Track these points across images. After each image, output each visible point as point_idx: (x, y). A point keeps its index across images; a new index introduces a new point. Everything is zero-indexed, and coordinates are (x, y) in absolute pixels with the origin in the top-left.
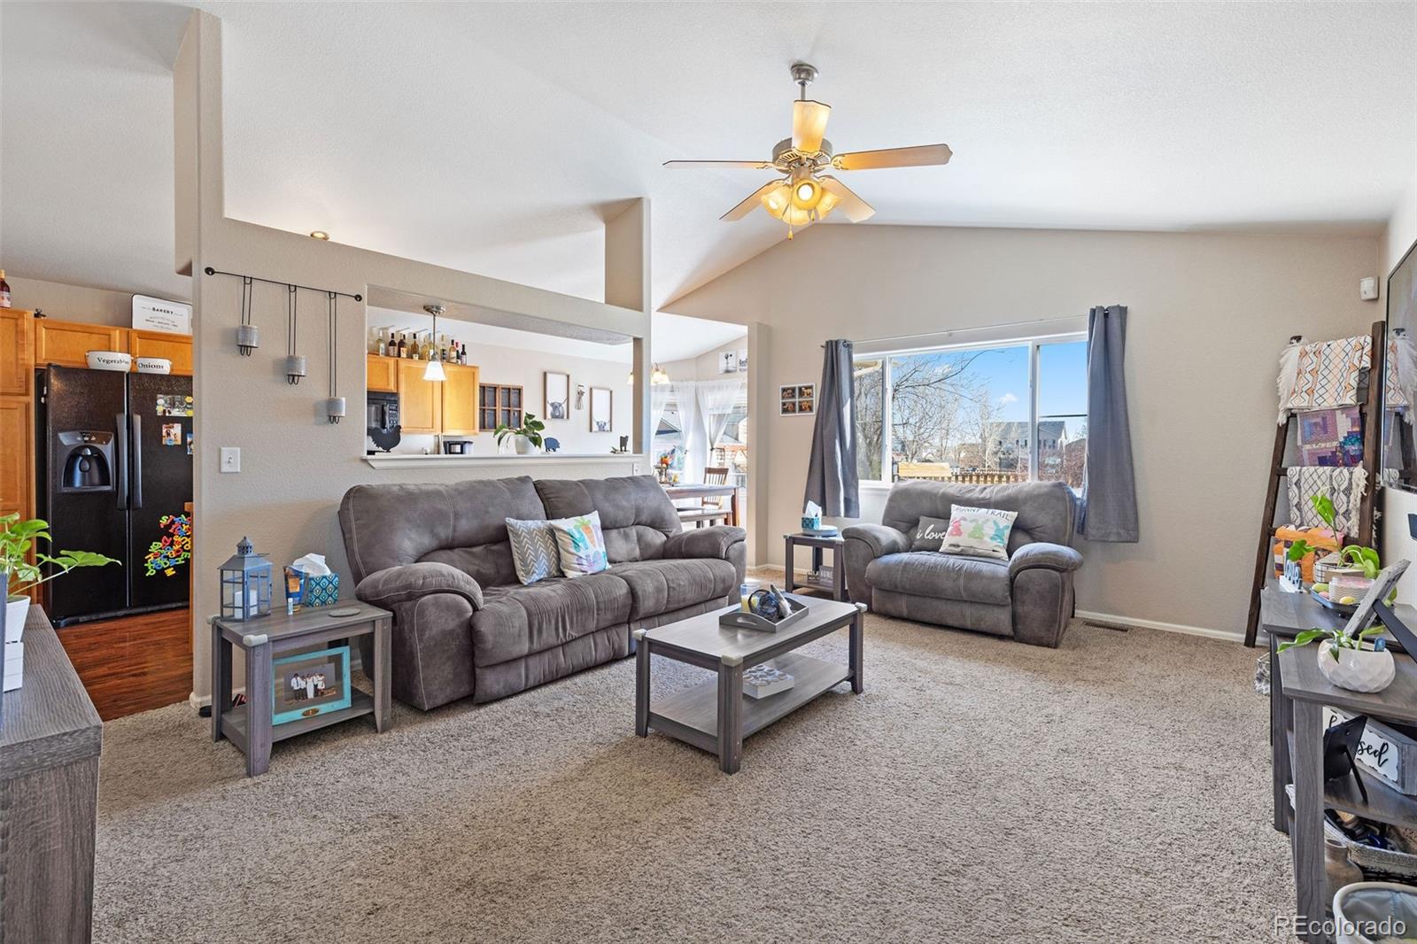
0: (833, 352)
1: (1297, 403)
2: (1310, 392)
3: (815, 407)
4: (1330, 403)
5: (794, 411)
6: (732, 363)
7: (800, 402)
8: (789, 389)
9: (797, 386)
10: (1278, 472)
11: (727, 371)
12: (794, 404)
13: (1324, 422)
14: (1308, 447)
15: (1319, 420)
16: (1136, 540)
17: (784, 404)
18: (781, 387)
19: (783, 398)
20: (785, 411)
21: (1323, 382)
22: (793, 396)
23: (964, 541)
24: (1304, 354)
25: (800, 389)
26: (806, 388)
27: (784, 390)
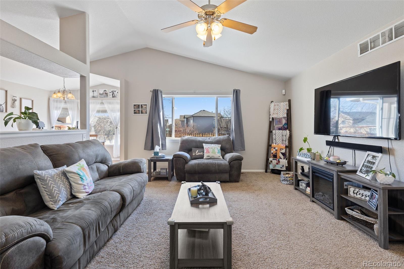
0: (156, 94)
1: (275, 116)
2: (277, 114)
3: (148, 112)
4: (281, 116)
5: (139, 113)
6: (96, 94)
7: (141, 110)
8: (137, 105)
9: (140, 104)
10: (270, 132)
11: (94, 97)
12: (139, 111)
13: (280, 120)
14: (276, 126)
15: (279, 120)
16: (244, 150)
17: (135, 110)
18: (133, 104)
19: (134, 108)
20: (135, 113)
21: (280, 112)
22: (139, 108)
23: (211, 155)
24: (275, 105)
25: (142, 105)
26: (144, 105)
27: (135, 105)
